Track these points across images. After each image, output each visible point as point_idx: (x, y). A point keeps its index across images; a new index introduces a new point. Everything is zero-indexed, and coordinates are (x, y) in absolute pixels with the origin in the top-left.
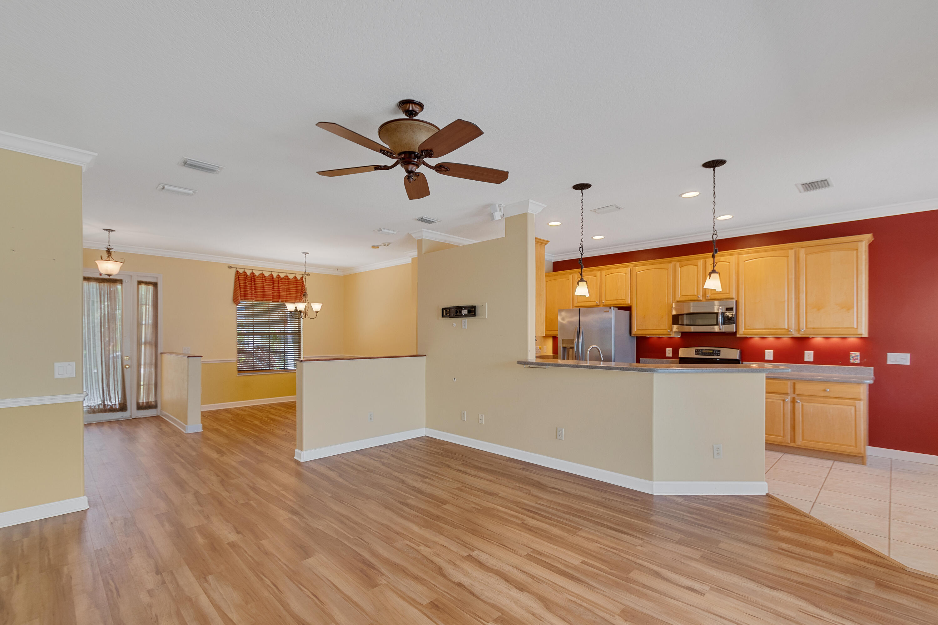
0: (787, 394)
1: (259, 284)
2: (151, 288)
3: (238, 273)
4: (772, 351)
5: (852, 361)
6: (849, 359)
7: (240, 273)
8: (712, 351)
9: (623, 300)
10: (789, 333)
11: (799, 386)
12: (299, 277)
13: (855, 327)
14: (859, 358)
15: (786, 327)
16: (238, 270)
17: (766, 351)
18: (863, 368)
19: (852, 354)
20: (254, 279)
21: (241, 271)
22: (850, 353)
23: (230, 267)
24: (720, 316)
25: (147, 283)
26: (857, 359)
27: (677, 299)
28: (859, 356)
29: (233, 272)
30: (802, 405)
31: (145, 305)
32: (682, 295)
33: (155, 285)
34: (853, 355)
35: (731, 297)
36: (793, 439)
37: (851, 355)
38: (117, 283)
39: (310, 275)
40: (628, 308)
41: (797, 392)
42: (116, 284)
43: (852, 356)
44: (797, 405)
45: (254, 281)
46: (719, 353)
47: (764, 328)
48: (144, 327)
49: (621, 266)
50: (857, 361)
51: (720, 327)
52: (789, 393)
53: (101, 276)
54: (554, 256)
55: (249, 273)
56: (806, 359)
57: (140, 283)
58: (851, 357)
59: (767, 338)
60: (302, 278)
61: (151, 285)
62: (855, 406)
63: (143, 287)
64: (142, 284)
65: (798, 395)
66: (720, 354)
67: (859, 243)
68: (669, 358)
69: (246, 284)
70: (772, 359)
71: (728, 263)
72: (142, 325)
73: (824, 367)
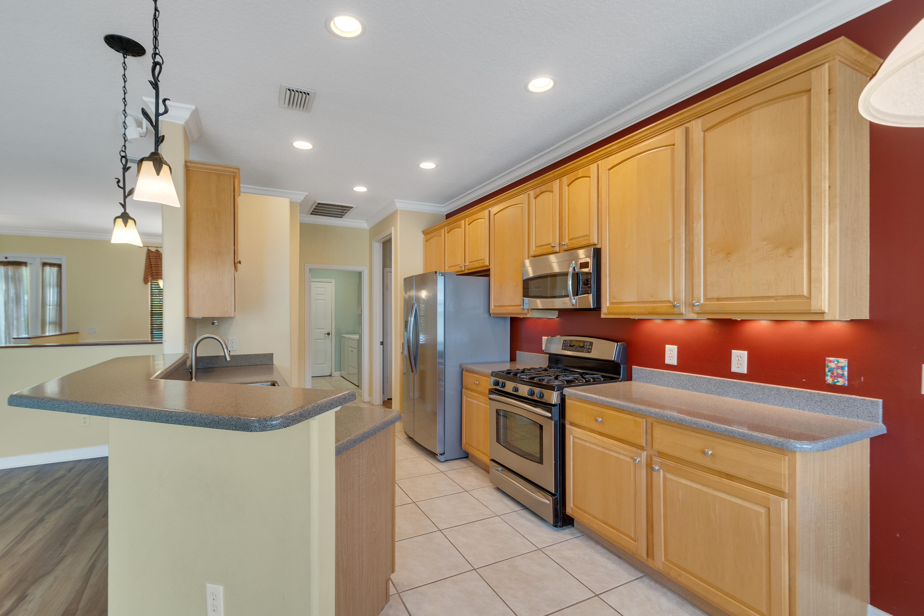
0: (642, 448)
2: (55, 269)
3: (150, 251)
4: (676, 347)
5: (829, 380)
6: (825, 375)
7: (152, 252)
8: (582, 345)
9: (483, 261)
13: (805, 293)
14: (846, 373)
15: (671, 299)
16: (150, 248)
17: (667, 346)
18: (855, 400)
19: (830, 361)
21: (153, 250)
22: (825, 360)
24: (569, 281)
25: (52, 265)
26: (842, 376)
27: (532, 253)
28: (846, 369)
29: (145, 250)
30: (665, 478)
31: (49, 286)
32: (536, 246)
33: (59, 266)
34: (833, 365)
35: (589, 242)
36: (651, 551)
37: (827, 362)
38: (21, 265)
40: (485, 273)
41: (656, 447)
43: (828, 367)
46: (590, 347)
48: (48, 307)
50: (841, 382)
51: (571, 299)
52: (644, 445)
53: (6, 260)
56: (735, 368)
57: (45, 264)
58: (827, 370)
59: (674, 321)
61: (55, 266)
62: (769, 508)
63: (48, 269)
64: (47, 266)
66: (591, 349)
69: (158, 262)
70: (675, 363)
71: (588, 178)
72: (47, 305)
73: (769, 388)
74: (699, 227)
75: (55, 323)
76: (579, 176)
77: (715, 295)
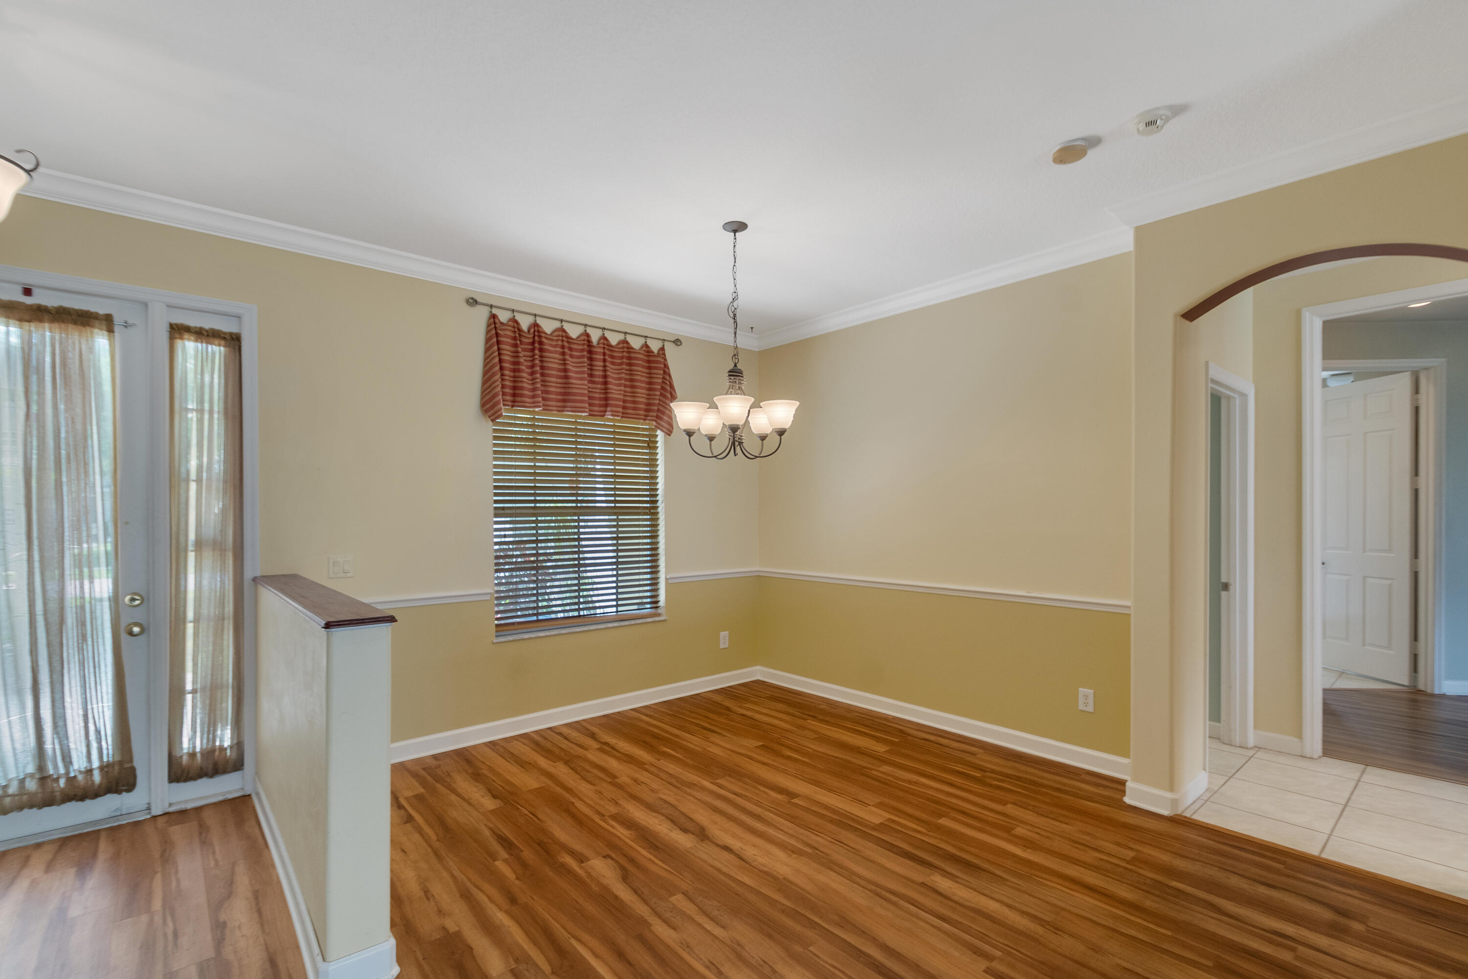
1: (553, 360)
2: (217, 351)
3: (497, 321)
7: (502, 323)
12: (655, 346)
16: (495, 311)
20: (541, 343)
21: (503, 316)
23: (473, 302)
25: (204, 335)
29: (481, 316)
31: (197, 410)
33: (233, 341)
38: (92, 327)
39: (681, 344)
42: (88, 329)
45: (541, 350)
48: (193, 486)
53: (28, 298)
55: (525, 323)
57: (177, 331)
60: (663, 349)
61: (217, 340)
63: (189, 347)
64: (186, 336)
69: (518, 357)
72: (187, 480)
75: (218, 546)
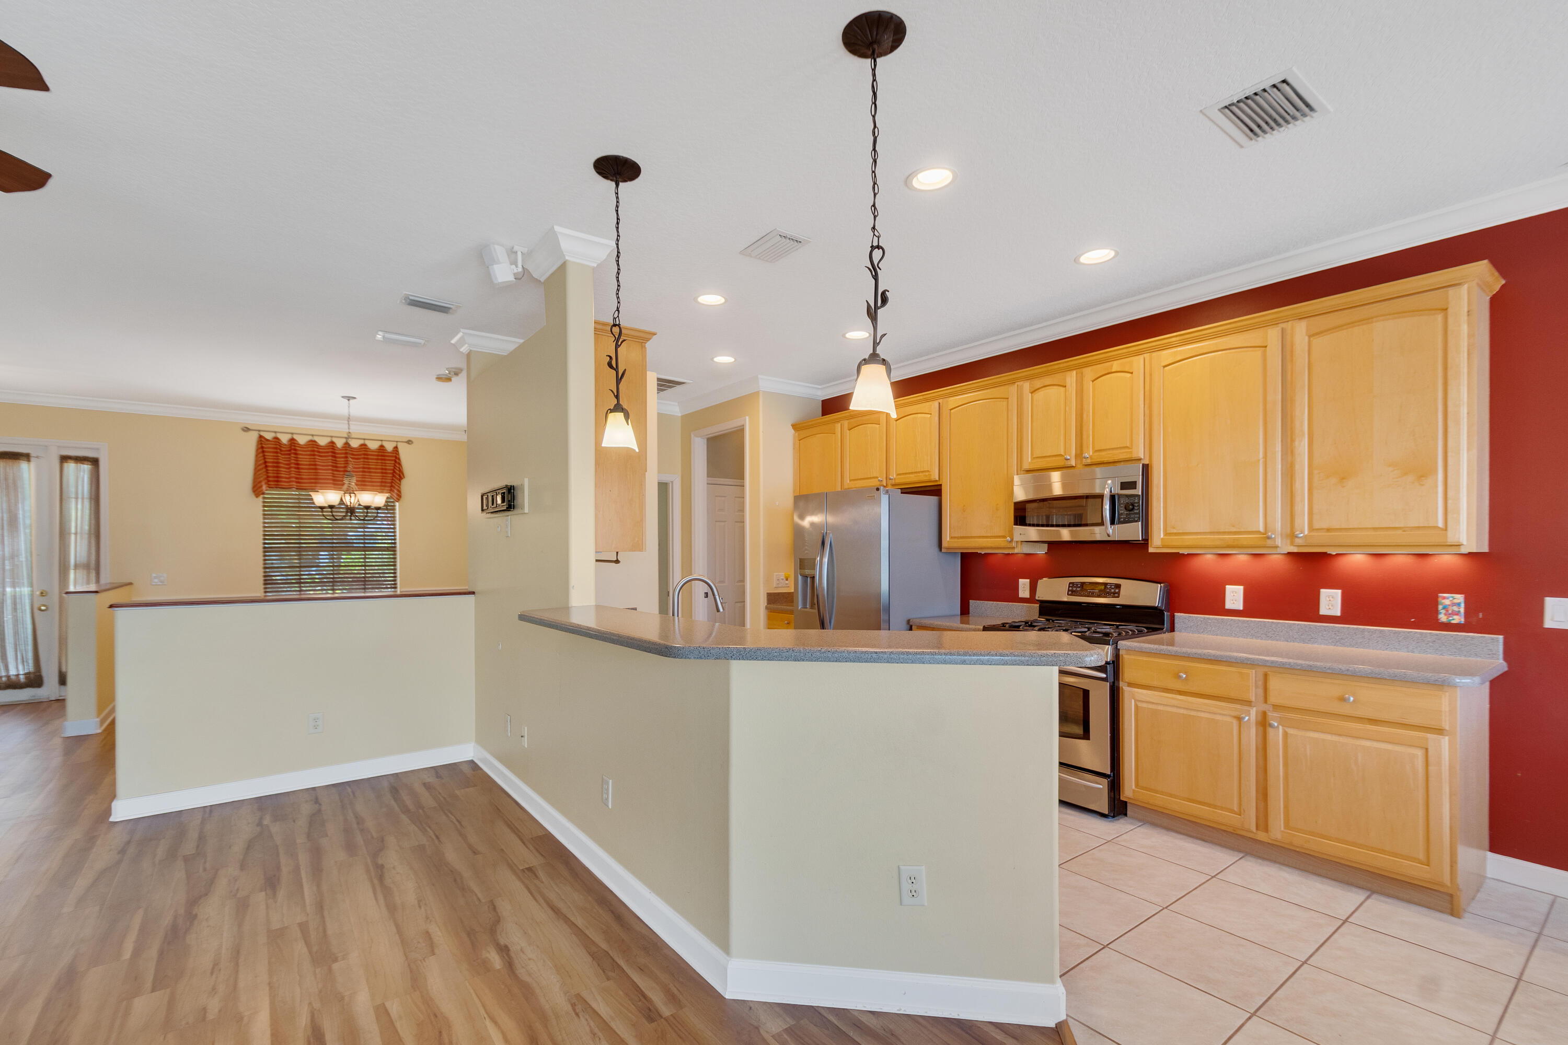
0: (1249, 703)
1: (304, 460)
2: (86, 468)
3: (263, 439)
4: (1241, 588)
5: (1443, 618)
6: (1437, 612)
7: (268, 440)
8: (1102, 587)
9: (927, 474)
10: (1269, 542)
11: (1275, 683)
12: (389, 447)
13: (1440, 524)
14: (1462, 610)
15: (1261, 529)
16: (263, 434)
17: (1229, 588)
18: (1473, 638)
19: (1444, 598)
20: (295, 450)
21: (269, 436)
22: (1437, 597)
23: (246, 429)
24: (1106, 505)
25: (79, 460)
26: (1458, 613)
27: (1026, 466)
28: (1463, 605)
29: (253, 438)
30: (1286, 734)
31: (75, 498)
32: (1034, 456)
33: (95, 462)
34: (1447, 602)
35: (1134, 456)
36: (1263, 822)
37: (1440, 599)
38: (20, 460)
39: (412, 443)
40: (935, 491)
41: (1273, 699)
42: (17, 461)
43: (1442, 604)
44: (1271, 732)
45: (296, 454)
46: (1117, 591)
47: (1208, 531)
48: (73, 537)
49: (921, 398)
50: (1458, 619)
52: (1253, 699)
54: (820, 387)
55: (284, 439)
56: (1324, 610)
57: (64, 459)
58: (1440, 607)
59: (1234, 557)
60: (396, 448)
61: (86, 462)
62: (1427, 749)
63: (71, 467)
64: (69, 461)
65: (1276, 707)
66: (1120, 592)
67: (1451, 291)
68: (1024, 600)
69: (278, 459)
70: (1241, 608)
71: (1129, 375)
72: (70, 534)
73: (1369, 631)
74: (1302, 446)
75: (87, 567)
76: (1113, 370)
77: (1325, 525)
